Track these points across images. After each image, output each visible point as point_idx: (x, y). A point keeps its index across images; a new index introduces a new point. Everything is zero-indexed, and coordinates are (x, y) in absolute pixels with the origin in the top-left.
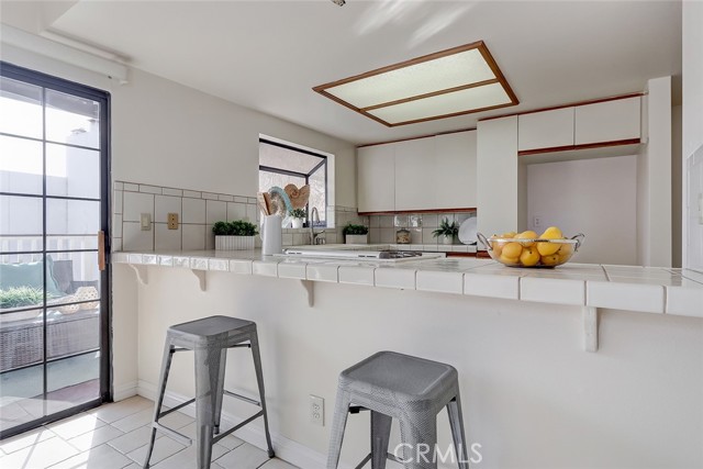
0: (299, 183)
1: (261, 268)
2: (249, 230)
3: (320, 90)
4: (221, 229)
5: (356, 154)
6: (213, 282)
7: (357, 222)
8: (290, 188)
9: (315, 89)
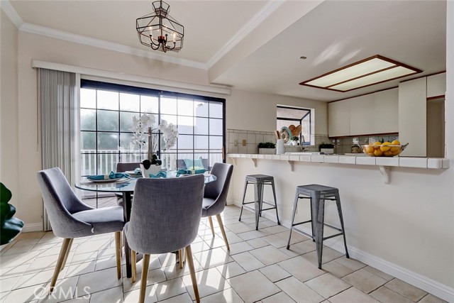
0: (296, 124)
1: (276, 157)
2: (272, 146)
3: (303, 84)
4: (261, 146)
5: (328, 106)
6: (259, 164)
7: (328, 142)
8: (292, 127)
9: (300, 84)
